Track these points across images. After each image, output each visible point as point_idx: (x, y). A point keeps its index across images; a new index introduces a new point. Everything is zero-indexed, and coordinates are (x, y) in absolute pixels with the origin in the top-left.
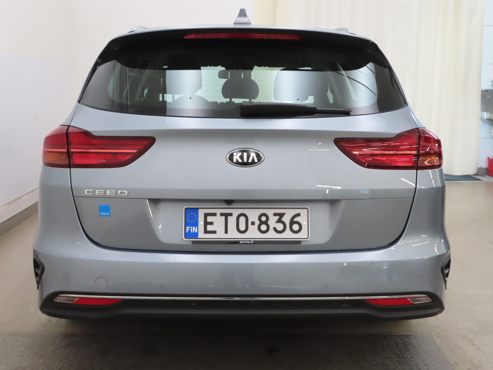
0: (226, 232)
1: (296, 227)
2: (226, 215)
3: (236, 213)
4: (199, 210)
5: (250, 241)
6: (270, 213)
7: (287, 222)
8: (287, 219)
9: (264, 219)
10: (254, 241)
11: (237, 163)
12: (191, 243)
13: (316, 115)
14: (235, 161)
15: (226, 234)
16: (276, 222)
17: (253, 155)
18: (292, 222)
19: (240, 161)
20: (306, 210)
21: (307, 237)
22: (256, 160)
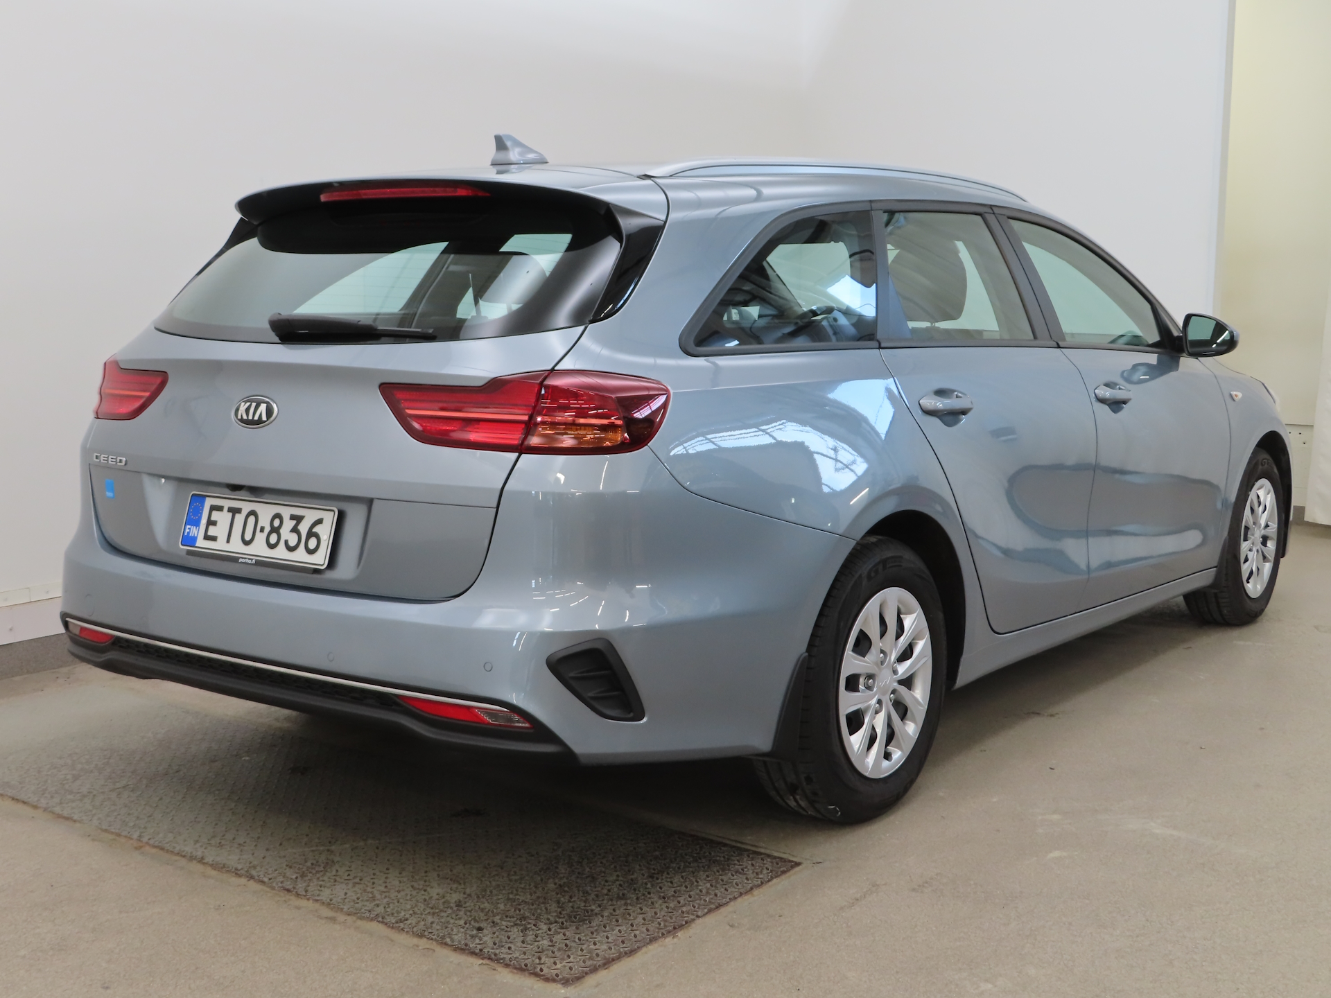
0: (228, 541)
1: (312, 543)
2: (234, 511)
3: (246, 507)
4: (207, 498)
5: (252, 559)
6: (286, 512)
7: (304, 532)
8: (304, 528)
9: (277, 523)
10: (256, 560)
11: (242, 420)
12: (184, 553)
13: (383, 339)
14: (239, 417)
15: (228, 544)
16: (291, 531)
17: (263, 407)
18: (311, 534)
19: (245, 417)
20: (332, 513)
21: (322, 564)
22: (264, 418)
